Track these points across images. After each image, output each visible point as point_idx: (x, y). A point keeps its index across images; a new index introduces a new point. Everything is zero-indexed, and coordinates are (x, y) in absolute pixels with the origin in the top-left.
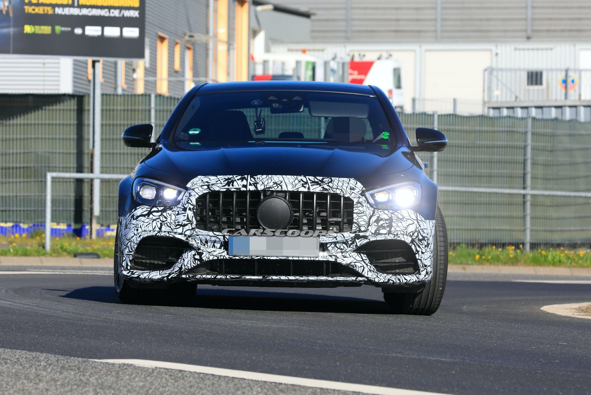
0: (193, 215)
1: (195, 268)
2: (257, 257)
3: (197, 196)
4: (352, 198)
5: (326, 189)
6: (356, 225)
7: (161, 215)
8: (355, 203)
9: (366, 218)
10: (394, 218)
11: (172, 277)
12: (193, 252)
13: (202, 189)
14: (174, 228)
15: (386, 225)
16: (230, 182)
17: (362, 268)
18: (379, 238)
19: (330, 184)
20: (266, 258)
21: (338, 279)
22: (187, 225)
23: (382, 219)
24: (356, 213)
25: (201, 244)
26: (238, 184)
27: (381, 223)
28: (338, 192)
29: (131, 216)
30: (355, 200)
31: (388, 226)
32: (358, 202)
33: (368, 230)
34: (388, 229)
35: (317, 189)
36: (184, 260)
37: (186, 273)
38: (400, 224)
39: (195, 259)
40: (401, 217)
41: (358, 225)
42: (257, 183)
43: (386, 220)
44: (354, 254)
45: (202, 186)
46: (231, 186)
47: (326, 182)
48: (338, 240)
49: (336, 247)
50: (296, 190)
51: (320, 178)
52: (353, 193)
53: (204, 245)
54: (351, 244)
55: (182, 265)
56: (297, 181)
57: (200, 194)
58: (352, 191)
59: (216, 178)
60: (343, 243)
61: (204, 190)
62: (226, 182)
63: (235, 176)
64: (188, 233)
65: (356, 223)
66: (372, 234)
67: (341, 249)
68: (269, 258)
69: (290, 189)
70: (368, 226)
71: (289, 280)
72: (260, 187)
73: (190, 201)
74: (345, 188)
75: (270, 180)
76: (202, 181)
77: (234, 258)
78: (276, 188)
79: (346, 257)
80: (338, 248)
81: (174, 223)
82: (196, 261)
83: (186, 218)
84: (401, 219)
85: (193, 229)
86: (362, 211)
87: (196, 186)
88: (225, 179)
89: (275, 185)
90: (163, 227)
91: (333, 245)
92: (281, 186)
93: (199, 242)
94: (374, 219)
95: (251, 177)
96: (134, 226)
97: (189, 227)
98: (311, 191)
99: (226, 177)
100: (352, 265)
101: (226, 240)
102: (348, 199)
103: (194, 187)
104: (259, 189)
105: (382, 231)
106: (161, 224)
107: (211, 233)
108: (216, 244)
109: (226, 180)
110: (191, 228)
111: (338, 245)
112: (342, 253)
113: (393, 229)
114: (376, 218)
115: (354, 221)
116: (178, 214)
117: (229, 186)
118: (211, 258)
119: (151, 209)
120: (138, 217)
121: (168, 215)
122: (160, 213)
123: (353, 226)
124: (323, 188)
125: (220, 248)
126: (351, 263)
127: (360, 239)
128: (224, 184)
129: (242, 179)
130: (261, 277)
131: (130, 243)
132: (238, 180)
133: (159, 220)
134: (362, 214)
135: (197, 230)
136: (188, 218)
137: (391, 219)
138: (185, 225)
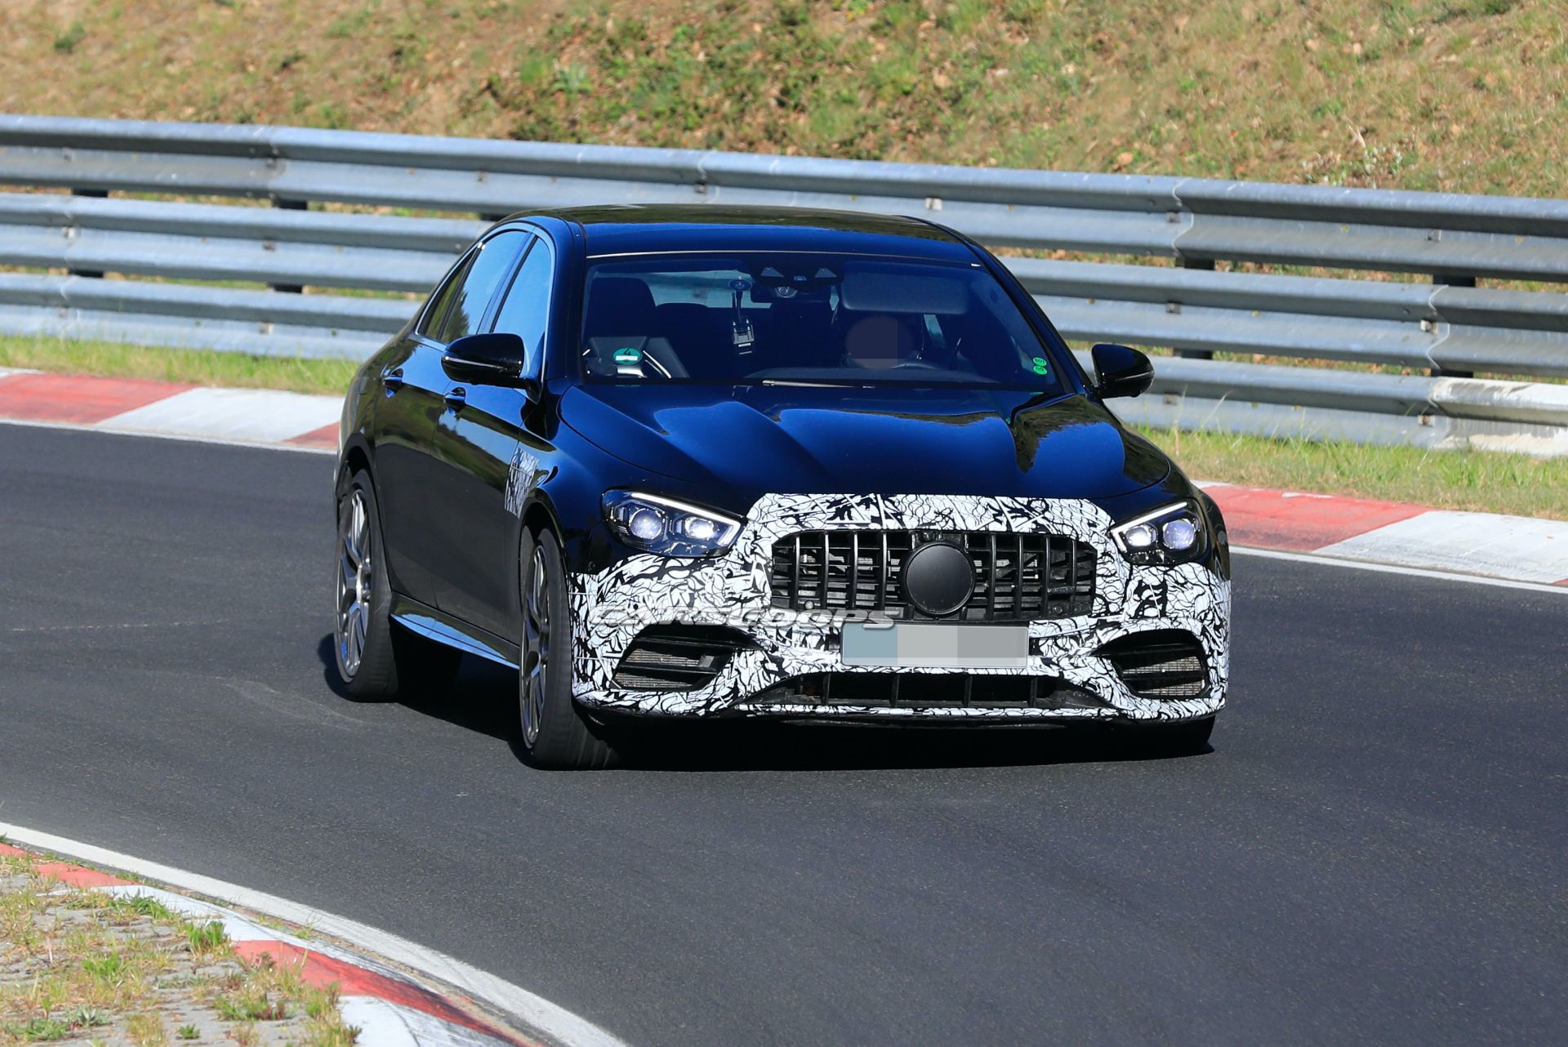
0: (765, 579)
1: (768, 689)
2: (902, 668)
3: (774, 539)
4: (1094, 545)
5: (1042, 527)
6: (1100, 601)
7: (690, 576)
8: (1099, 555)
9: (1119, 586)
10: (1170, 583)
11: (717, 710)
12: (760, 656)
13: (785, 525)
14: (723, 604)
15: (1155, 598)
16: (842, 511)
17: (1110, 689)
18: (1145, 626)
19: (1047, 514)
20: (921, 670)
21: (1065, 714)
22: (752, 599)
23: (1147, 587)
24: (1102, 576)
25: (777, 639)
26: (861, 516)
27: (1146, 594)
28: (1067, 531)
29: (614, 574)
30: (1100, 549)
31: (1159, 601)
32: (1105, 554)
33: (1122, 610)
34: (1160, 607)
35: (1023, 526)
36: (739, 673)
37: (747, 701)
38: (1180, 596)
39: (769, 672)
40: (1182, 581)
41: (1104, 600)
42: (901, 514)
43: (1155, 587)
44: (1093, 660)
45: (782, 517)
46: (847, 520)
47: (1039, 510)
48: (1063, 632)
49: (1057, 645)
50: (984, 529)
51: (1024, 501)
52: (1094, 532)
53: (784, 641)
54: (1087, 639)
55: (736, 683)
56: (981, 510)
57: (782, 535)
58: (1093, 529)
59: (808, 499)
60: (1072, 637)
61: (788, 528)
62: (833, 509)
63: (847, 496)
65: (1101, 596)
66: (1131, 618)
67: (1066, 650)
69: (971, 525)
70: (1123, 602)
71: (967, 716)
72: (911, 523)
73: (757, 550)
74: (1078, 523)
75: (926, 508)
76: (780, 506)
77: (854, 670)
78: (943, 524)
79: (1077, 667)
80: (1060, 648)
81: (720, 595)
82: (772, 676)
83: (750, 584)
84: (1182, 585)
85: (764, 607)
86: (1113, 572)
87: (770, 518)
88: (827, 501)
89: (940, 518)
90: (697, 602)
91: (1050, 642)
92: (953, 520)
93: (774, 634)
94: (1133, 585)
95: (884, 499)
96: (625, 597)
97: (756, 603)
98: (1014, 530)
99: (831, 497)
100: (1091, 685)
101: (835, 632)
102: (1084, 546)
103: (765, 520)
104: (908, 527)
105: (1150, 612)
106: (691, 595)
108: (808, 639)
109: (832, 504)
110: (760, 606)
111: (1059, 642)
112: (1070, 657)
113: (1169, 607)
114: (1136, 584)
115: (1098, 592)
116: (730, 576)
117: (842, 518)
118: (805, 670)
119: (665, 562)
120: (633, 579)
121: (706, 578)
122: (687, 573)
123: (1095, 603)
124: (1035, 522)
125: (818, 647)
126: (1089, 680)
127: (1105, 630)
128: (832, 515)
129: (867, 503)
130: (909, 712)
131: (614, 634)
132: (858, 504)
133: (686, 587)
134: (1114, 578)
136: (754, 585)
137: (1163, 586)
138: (747, 600)
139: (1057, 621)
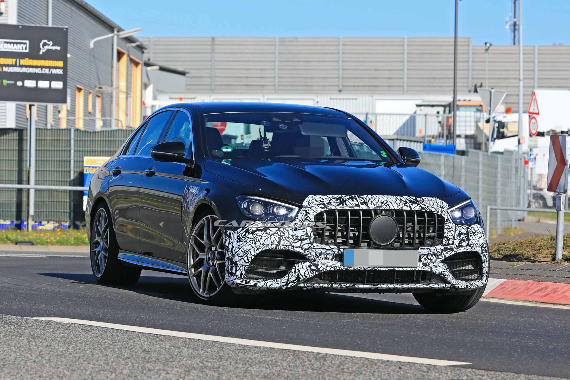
0: (311, 230)
1: (313, 277)
2: (368, 268)
3: (315, 214)
4: (443, 216)
5: (423, 208)
6: (446, 239)
8: (446, 220)
9: (453, 232)
10: (470, 232)
12: (308, 263)
13: (319, 208)
14: (293, 242)
15: (465, 238)
16: (343, 202)
18: (463, 250)
19: (424, 203)
20: (376, 268)
21: (433, 286)
22: (305, 239)
23: (462, 234)
24: (447, 229)
25: (315, 256)
26: (350, 204)
27: (462, 236)
28: (433, 210)
29: (244, 230)
30: (446, 217)
31: (467, 239)
32: (448, 219)
33: (454, 243)
34: (467, 242)
35: (416, 208)
36: (299, 271)
37: (303, 282)
38: (474, 237)
39: (313, 270)
40: (474, 231)
41: (447, 239)
42: (367, 203)
43: (465, 234)
44: (441, 264)
45: (318, 205)
46: (345, 205)
47: (421, 201)
48: (431, 252)
49: (428, 258)
50: (401, 209)
51: (414, 198)
52: (443, 211)
53: (318, 257)
54: (440, 255)
55: (298, 275)
56: (398, 201)
57: (318, 212)
58: (442, 209)
59: (327, 197)
60: (434, 254)
61: (320, 209)
62: (338, 201)
63: (343, 196)
64: (306, 247)
65: (446, 237)
66: (457, 246)
67: (432, 260)
68: (379, 269)
69: (396, 208)
70: (454, 240)
71: (395, 288)
72: (372, 207)
73: (308, 218)
74: (437, 207)
75: (377, 201)
76: (316, 200)
77: (349, 269)
78: (385, 207)
79: (436, 267)
80: (429, 259)
81: (292, 238)
82: (314, 272)
83: (305, 233)
84: (474, 233)
85: (311, 243)
86: (450, 227)
87: (312, 205)
88: (335, 198)
89: (383, 205)
90: (282, 241)
91: (425, 257)
92: (388, 205)
93: (314, 254)
94: (457, 233)
95: (359, 197)
96: (250, 240)
97: (308, 241)
98: (412, 209)
99: (336, 196)
100: (443, 274)
101: (340, 253)
102: (440, 216)
103: (310, 206)
104: (371, 208)
105: (464, 244)
106: (279, 238)
107: (327, 247)
108: (328, 256)
109: (337, 199)
111: (429, 257)
112: (433, 263)
113: (470, 242)
114: (458, 232)
115: (445, 235)
116: (296, 230)
117: (343, 205)
118: (328, 269)
120: (253, 232)
121: (286, 231)
122: (277, 229)
123: (444, 240)
124: (420, 206)
125: (332, 260)
126: (441, 272)
127: (447, 251)
128: (338, 203)
129: (352, 199)
130: (371, 286)
131: (245, 255)
132: (349, 199)
133: (277, 235)
134: (451, 230)
135: (314, 244)
136: (307, 233)
137: (467, 233)
138: (304, 240)
139: (429, 248)
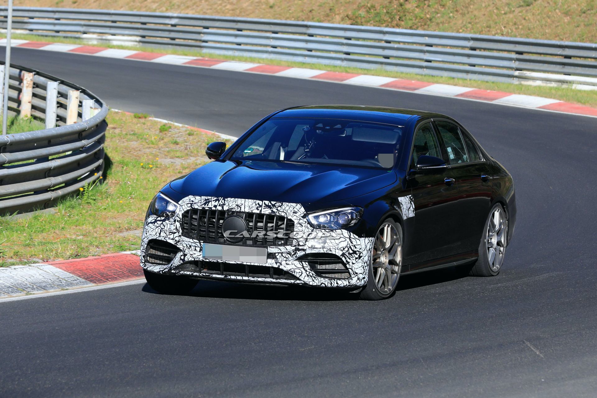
0: (179, 226)
1: (180, 265)
2: (221, 260)
3: (183, 212)
4: (294, 220)
5: (274, 212)
6: (296, 241)
7: (162, 223)
8: (295, 224)
9: (304, 236)
11: (165, 272)
12: (181, 254)
13: (187, 207)
14: (168, 234)
16: (207, 202)
17: (300, 274)
19: (279, 208)
20: (227, 262)
21: (281, 281)
22: (176, 233)
24: (296, 231)
25: (187, 248)
26: (212, 205)
27: (317, 239)
28: (283, 214)
30: (296, 222)
32: (298, 223)
33: (306, 244)
34: (323, 244)
35: (267, 211)
36: (176, 259)
37: (174, 269)
39: (181, 259)
41: (297, 240)
42: (224, 205)
43: (321, 237)
44: (297, 263)
45: (188, 204)
46: (206, 206)
47: (277, 206)
48: (282, 251)
49: (283, 256)
50: (251, 212)
51: (274, 203)
52: (295, 215)
53: (189, 249)
54: (294, 254)
55: (173, 263)
56: (254, 205)
57: (185, 210)
58: (295, 214)
59: (200, 198)
60: (287, 253)
62: (205, 202)
63: (212, 197)
64: (177, 239)
65: (295, 239)
66: (309, 248)
67: (287, 258)
68: (229, 262)
69: (247, 210)
70: (306, 242)
71: (243, 279)
73: (178, 215)
74: (289, 212)
75: (234, 203)
76: (190, 200)
77: (205, 260)
78: (236, 209)
79: (288, 264)
81: (168, 231)
82: (182, 261)
85: (180, 236)
86: (301, 230)
88: (205, 199)
89: (237, 207)
90: (162, 232)
91: (280, 255)
92: (241, 208)
93: (185, 246)
95: (223, 199)
98: (262, 213)
99: (207, 198)
100: (291, 271)
102: (290, 220)
103: (183, 205)
104: (225, 209)
105: (317, 246)
106: (161, 230)
107: (191, 240)
108: (196, 248)
110: (178, 236)
112: (286, 261)
113: (327, 245)
115: (294, 237)
116: (171, 224)
118: (191, 259)
119: (157, 218)
120: (148, 224)
121: (166, 224)
122: (162, 222)
123: (294, 241)
124: (272, 211)
126: (291, 269)
127: (300, 251)
128: (203, 204)
129: (216, 200)
131: (143, 243)
132: (213, 201)
133: (160, 227)
135: (182, 237)
136: (176, 228)
138: (175, 233)
139: (279, 247)
